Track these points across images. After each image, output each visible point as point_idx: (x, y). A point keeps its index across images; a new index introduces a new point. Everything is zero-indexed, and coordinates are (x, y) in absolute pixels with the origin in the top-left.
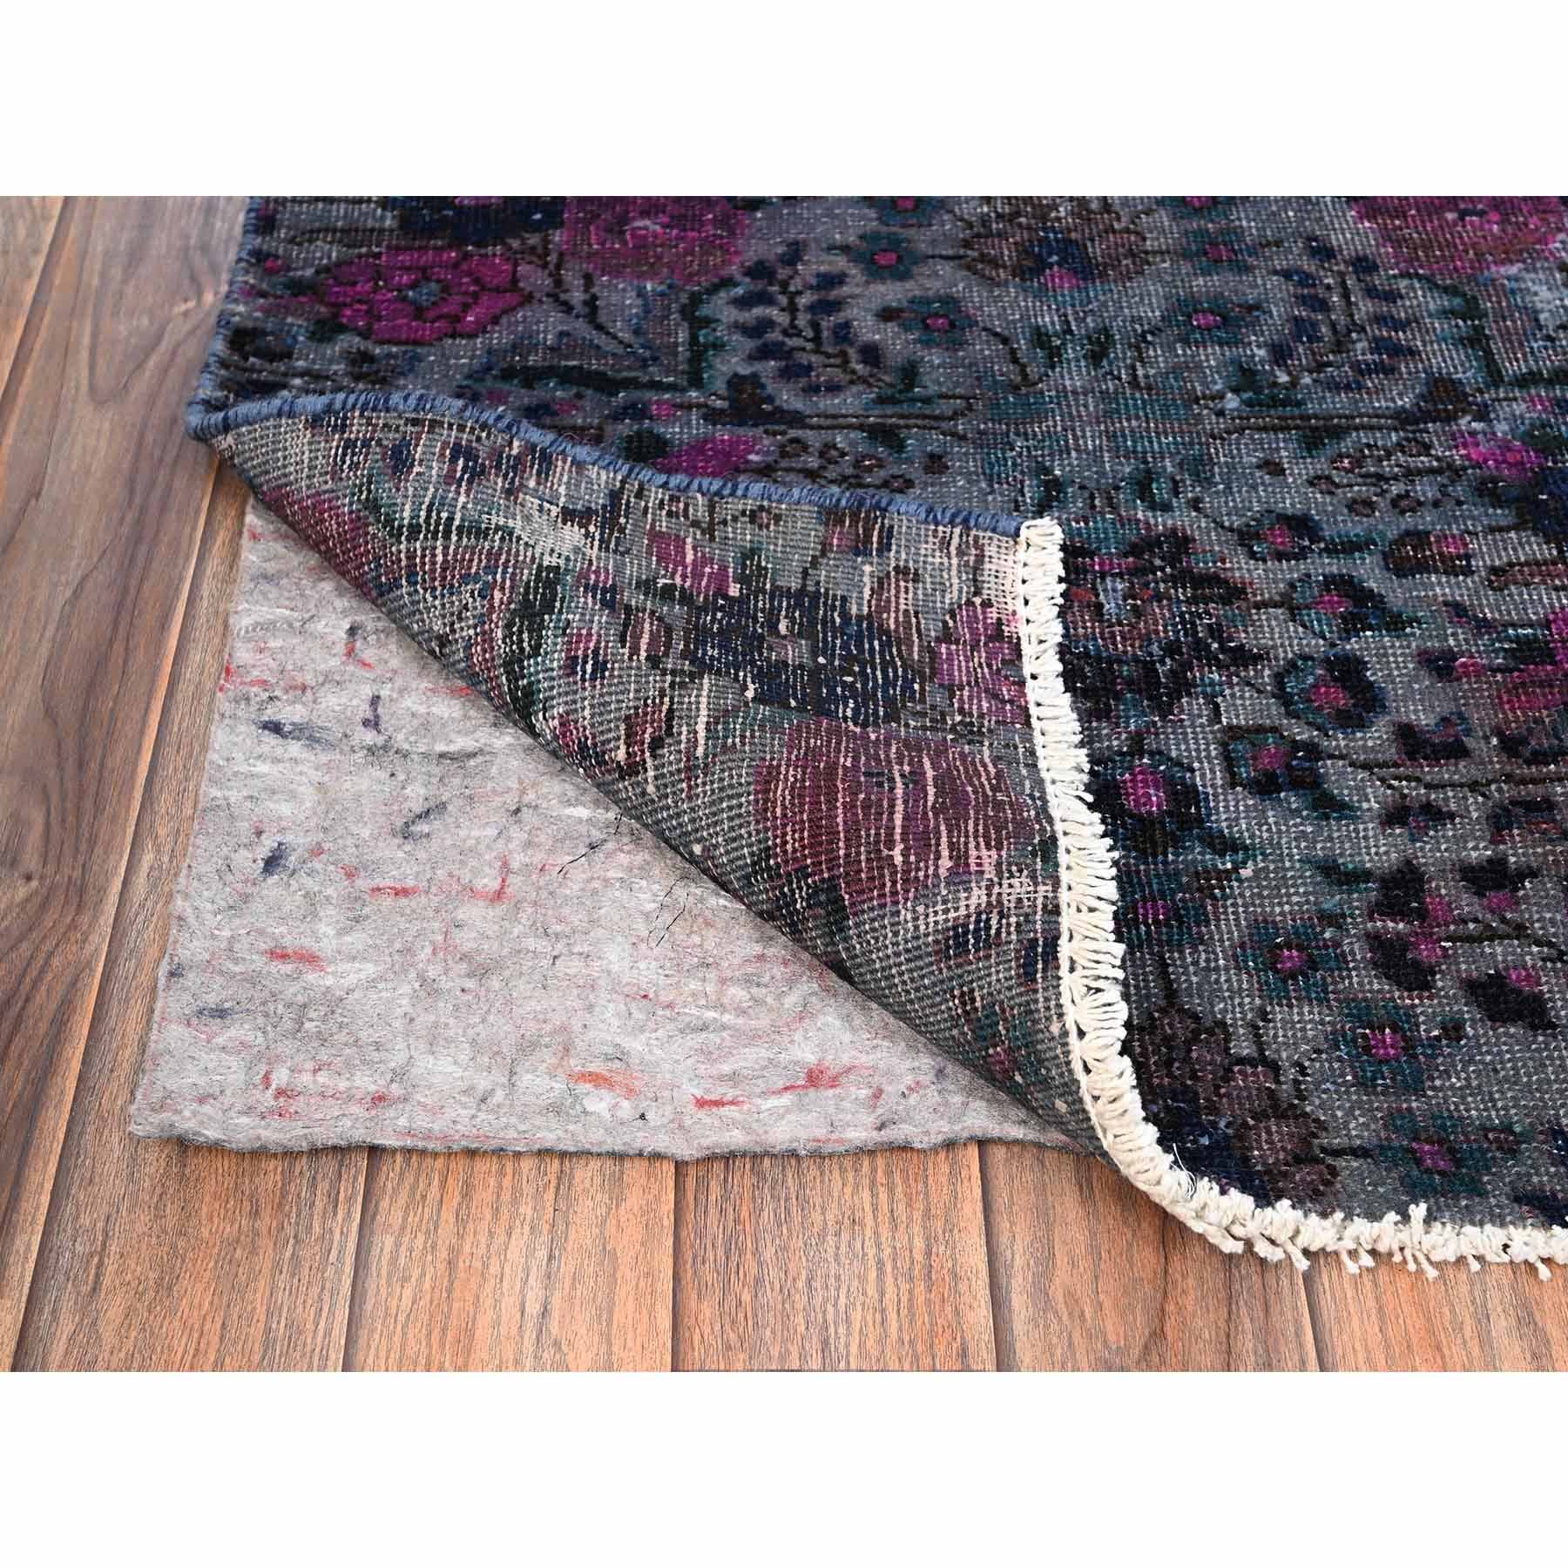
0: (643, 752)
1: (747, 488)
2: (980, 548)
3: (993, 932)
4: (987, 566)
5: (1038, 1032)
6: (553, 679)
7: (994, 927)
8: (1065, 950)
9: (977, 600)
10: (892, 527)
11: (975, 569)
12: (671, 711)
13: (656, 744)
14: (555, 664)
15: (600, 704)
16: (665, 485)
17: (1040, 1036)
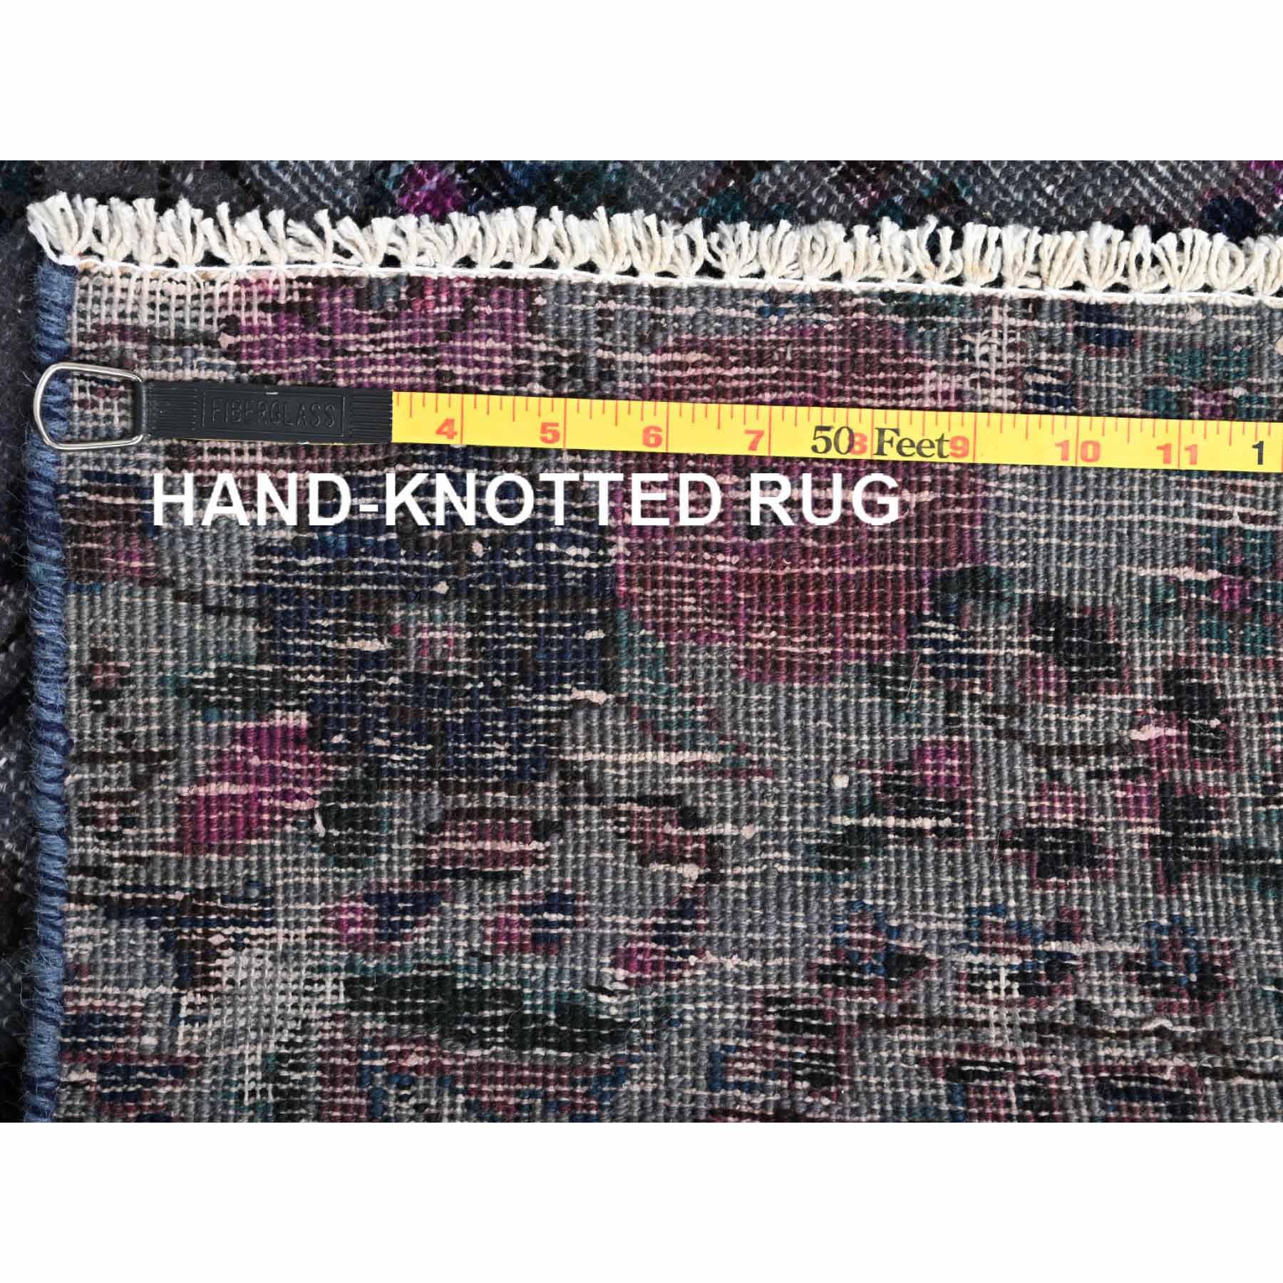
0: (696, 839)
1: (52, 708)
2: (102, 332)
3: (1055, 381)
4: (144, 322)
5: (1192, 344)
6: (561, 970)
7: (1049, 379)
8: (1096, 294)
9: (227, 340)
10: (86, 474)
11: (152, 340)
12: (641, 800)
13: (689, 818)
14: (540, 967)
15: (615, 901)
16: (64, 834)
17: (1198, 339)
